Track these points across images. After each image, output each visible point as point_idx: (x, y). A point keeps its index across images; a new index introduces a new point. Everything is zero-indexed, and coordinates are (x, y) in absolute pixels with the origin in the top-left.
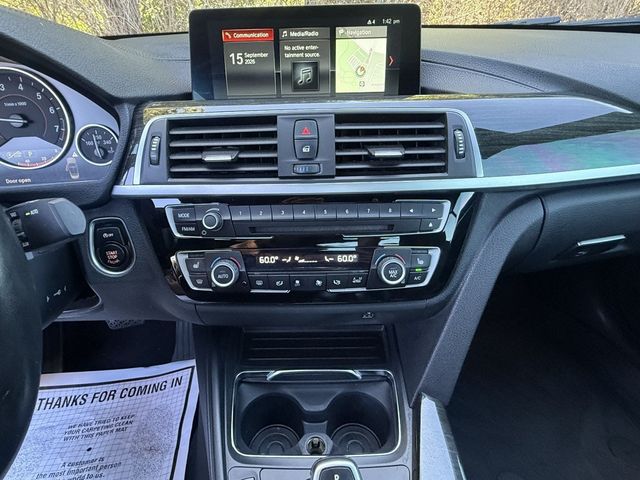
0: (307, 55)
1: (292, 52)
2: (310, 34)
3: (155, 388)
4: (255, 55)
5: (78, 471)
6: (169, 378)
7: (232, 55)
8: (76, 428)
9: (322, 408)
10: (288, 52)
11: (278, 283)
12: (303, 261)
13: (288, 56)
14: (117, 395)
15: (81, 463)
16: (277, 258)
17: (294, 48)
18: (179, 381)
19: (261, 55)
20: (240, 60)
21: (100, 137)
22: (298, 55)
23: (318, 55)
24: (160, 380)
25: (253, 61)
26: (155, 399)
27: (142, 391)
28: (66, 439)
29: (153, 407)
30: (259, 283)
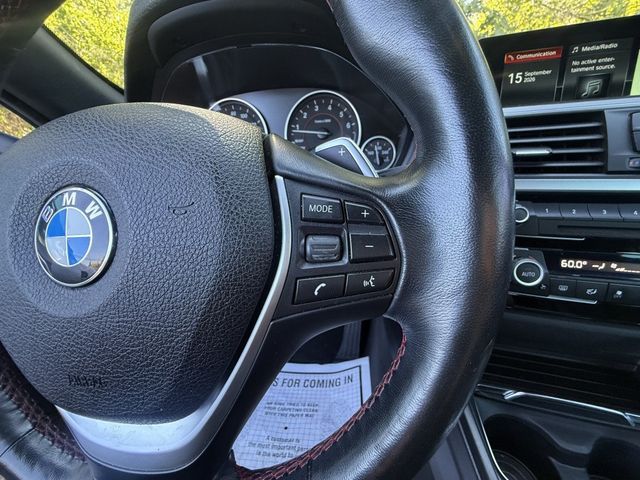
0: (598, 68)
1: (580, 66)
2: (607, 47)
3: (331, 384)
4: (537, 73)
5: (279, 448)
6: (342, 376)
7: (512, 75)
8: (273, 406)
9: (585, 450)
10: (575, 67)
11: (589, 291)
12: (622, 270)
13: (574, 71)
14: (302, 384)
15: (280, 440)
16: (585, 263)
17: (583, 63)
18: (350, 379)
19: (544, 72)
20: (518, 79)
21: (380, 148)
22: (587, 69)
23: (612, 66)
24: (333, 377)
25: (534, 79)
26: (333, 394)
27: (321, 384)
28: (267, 413)
29: (332, 401)
30: (563, 288)
